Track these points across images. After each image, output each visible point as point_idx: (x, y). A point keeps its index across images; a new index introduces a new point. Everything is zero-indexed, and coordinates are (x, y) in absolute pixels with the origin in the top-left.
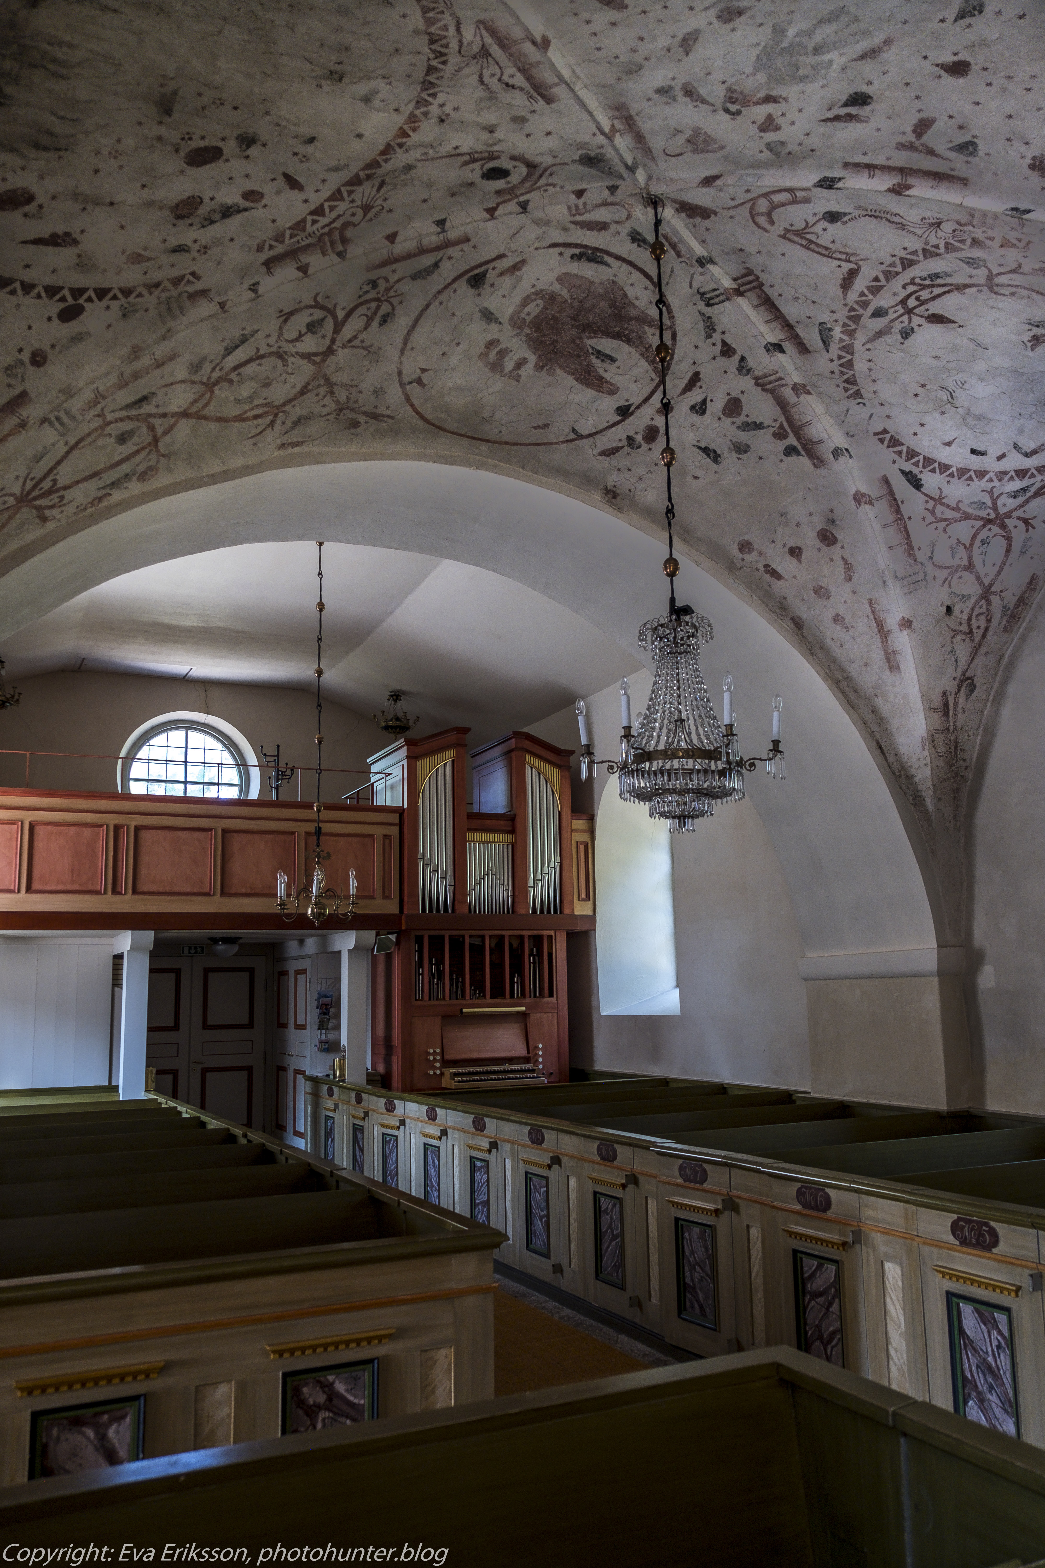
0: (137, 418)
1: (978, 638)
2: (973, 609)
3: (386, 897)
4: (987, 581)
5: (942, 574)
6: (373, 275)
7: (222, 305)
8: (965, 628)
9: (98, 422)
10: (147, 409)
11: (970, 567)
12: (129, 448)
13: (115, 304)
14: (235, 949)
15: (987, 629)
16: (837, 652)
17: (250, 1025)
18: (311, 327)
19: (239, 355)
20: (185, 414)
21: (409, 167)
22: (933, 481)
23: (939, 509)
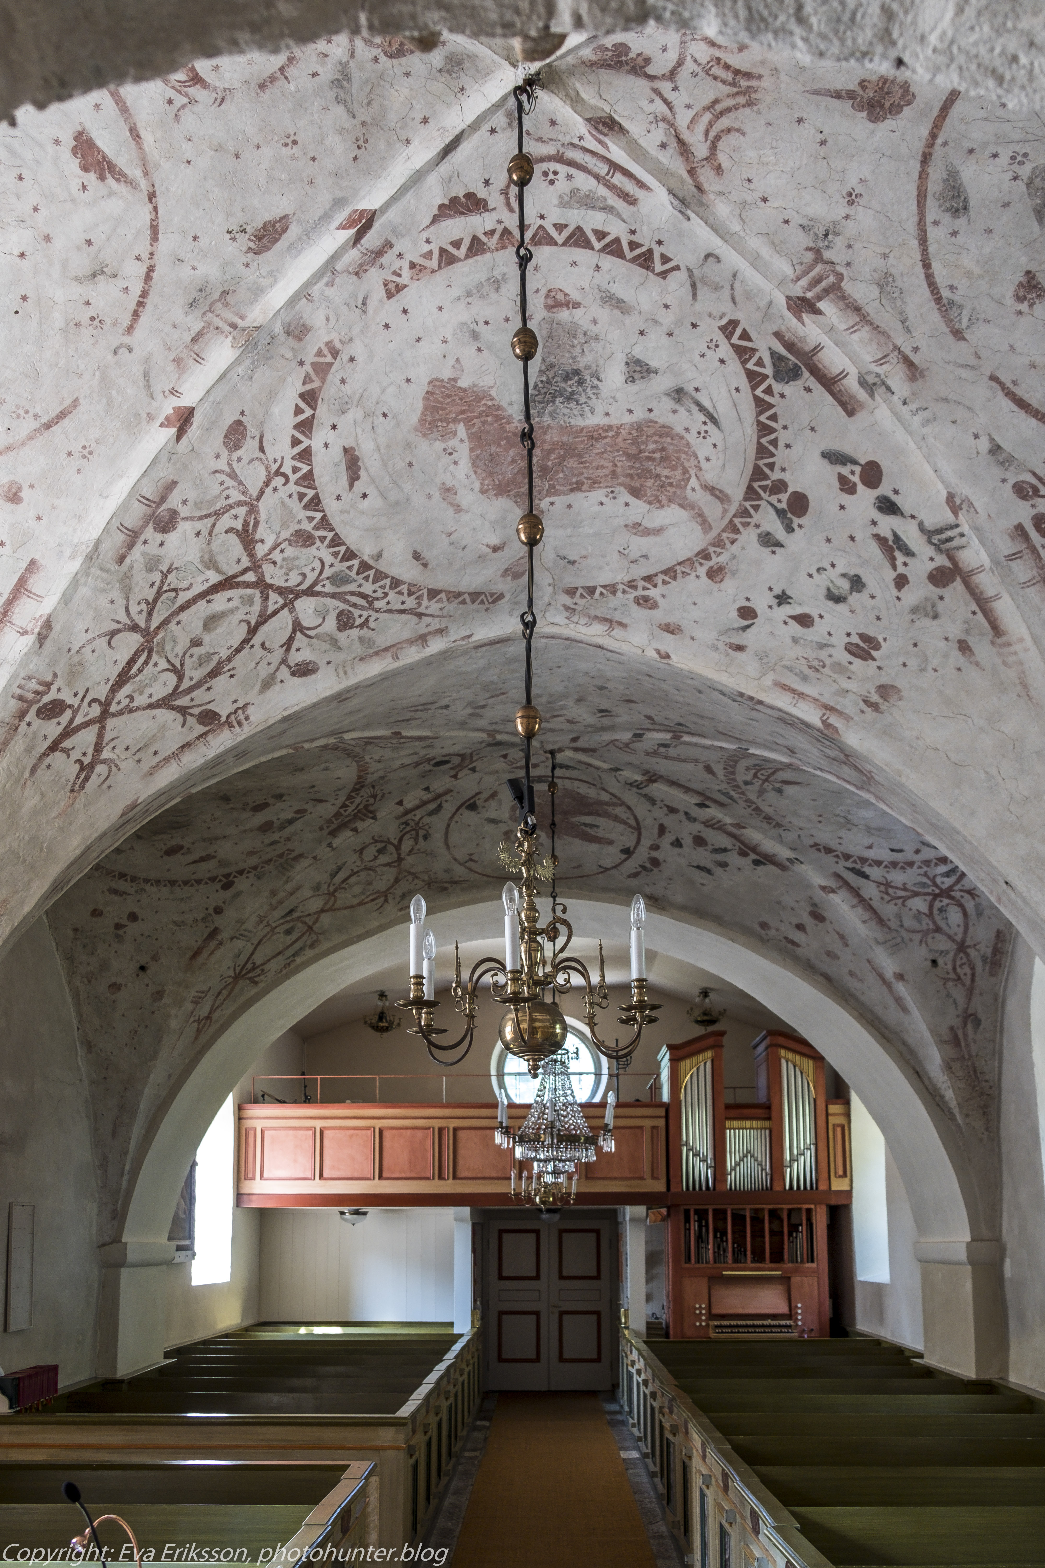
0: (292, 920)
1: (968, 982)
2: (954, 961)
3: (654, 1177)
4: (958, 938)
5: (917, 937)
6: (403, 819)
7: (315, 858)
8: (952, 975)
9: (268, 929)
10: (295, 915)
11: (938, 930)
12: (295, 936)
13: (251, 875)
14: (557, 1217)
15: (973, 976)
16: (862, 998)
17: (597, 1277)
18: (380, 851)
19: (341, 876)
20: (323, 911)
21: (382, 778)
22: (875, 873)
23: (891, 891)
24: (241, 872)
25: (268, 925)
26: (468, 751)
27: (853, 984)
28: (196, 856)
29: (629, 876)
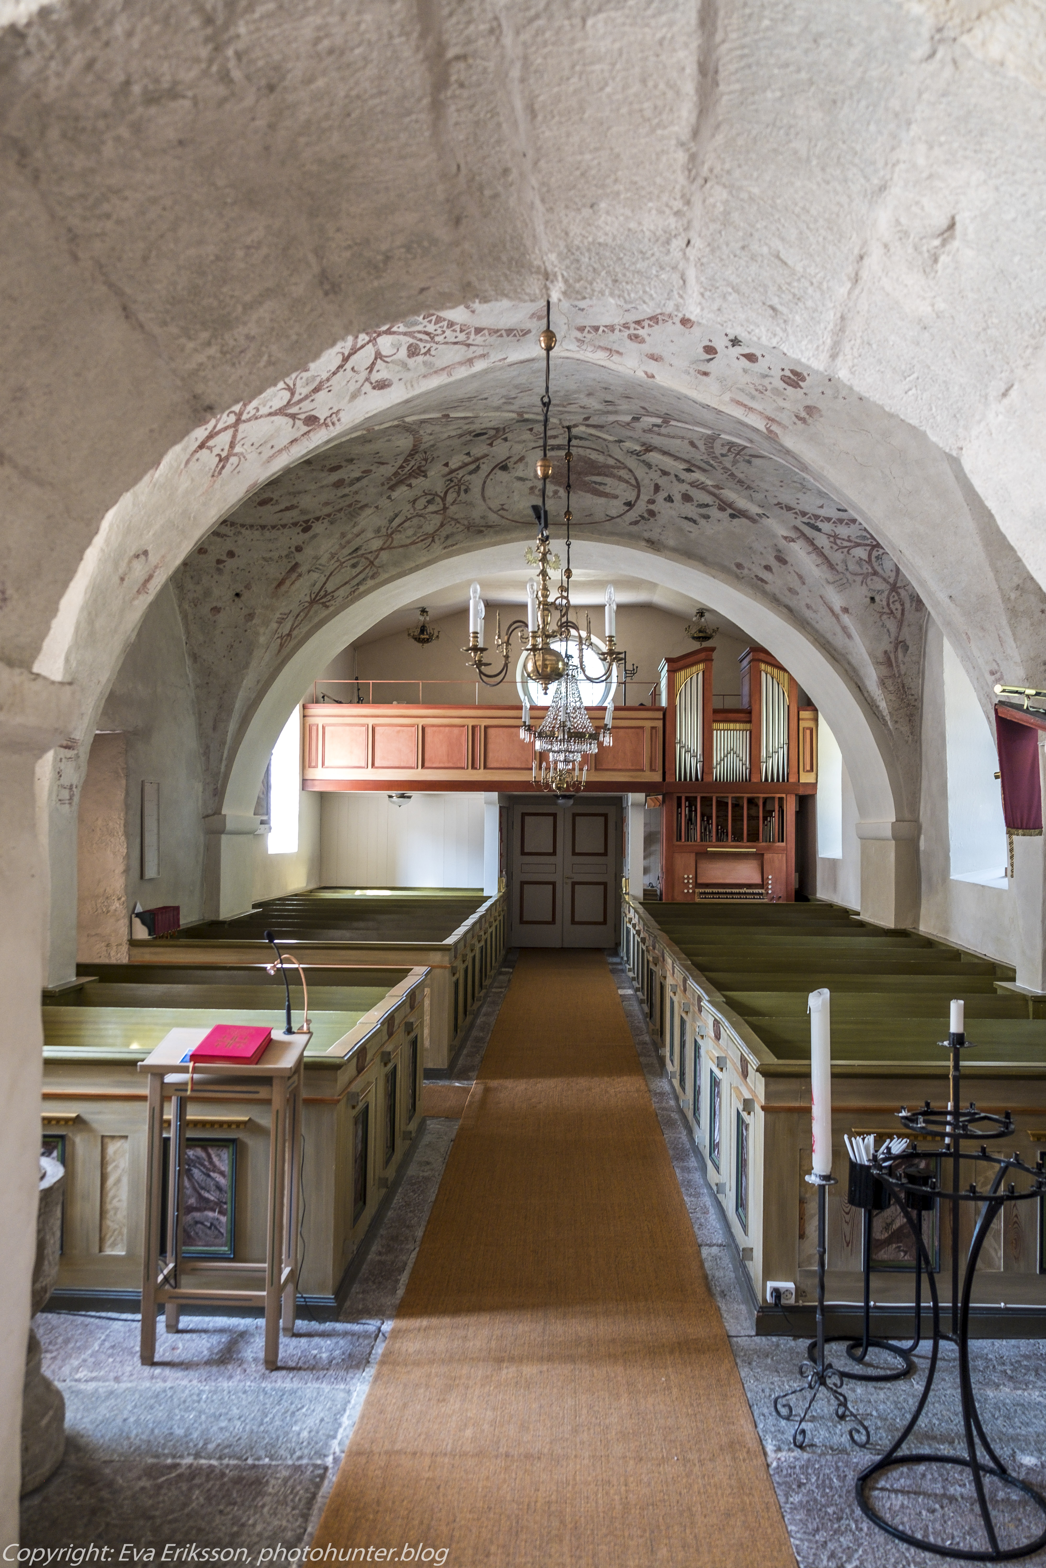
0: (357, 557)
1: (899, 616)
2: (888, 598)
3: (652, 769)
4: (891, 580)
5: (859, 579)
6: (449, 477)
7: (377, 507)
8: (886, 610)
9: (338, 564)
10: (360, 552)
11: (875, 573)
12: (359, 568)
13: (326, 521)
14: (571, 802)
15: (903, 610)
16: (817, 626)
17: (605, 854)
18: (429, 502)
19: (398, 521)
20: (382, 549)
21: (433, 446)
22: (825, 527)
23: (838, 542)
24: (317, 519)
25: (338, 560)
26: (502, 426)
27: (808, 614)
28: (282, 507)
29: (631, 524)
